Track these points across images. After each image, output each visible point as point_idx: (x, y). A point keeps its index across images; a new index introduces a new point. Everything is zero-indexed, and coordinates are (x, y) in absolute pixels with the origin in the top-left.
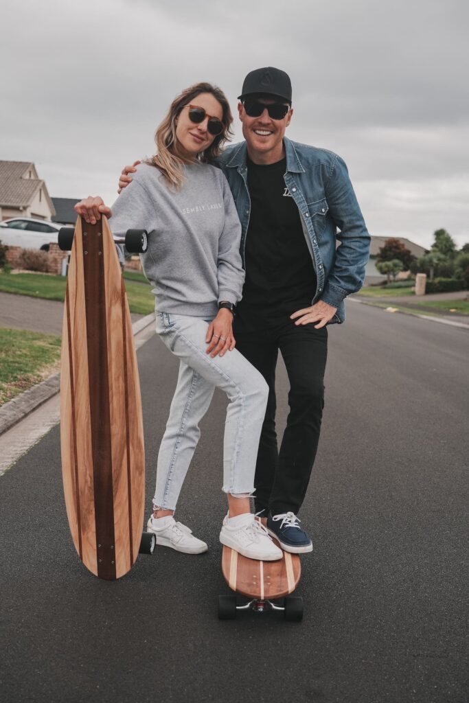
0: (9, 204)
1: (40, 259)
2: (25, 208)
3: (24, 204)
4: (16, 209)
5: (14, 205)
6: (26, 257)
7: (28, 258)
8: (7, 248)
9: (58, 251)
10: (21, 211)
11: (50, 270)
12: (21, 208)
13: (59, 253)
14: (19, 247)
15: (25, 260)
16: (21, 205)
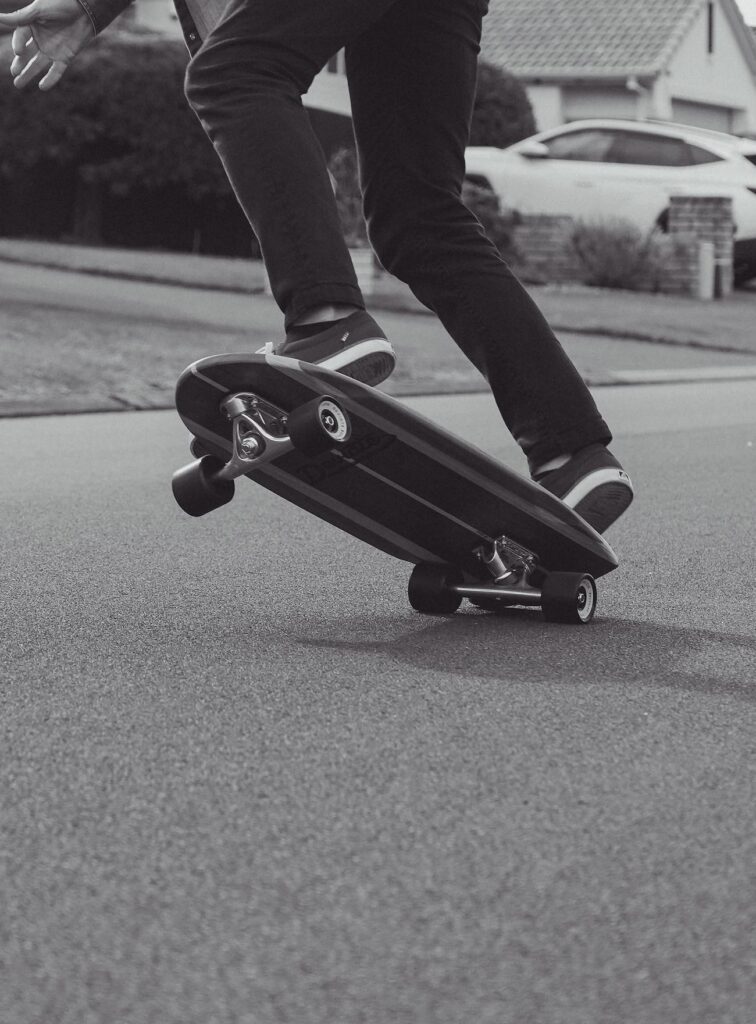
0: (589, 71)
1: (631, 249)
2: (647, 82)
3: (648, 69)
4: (614, 88)
5: (607, 71)
6: (583, 244)
7: (592, 248)
8: (516, 219)
9: (696, 224)
10: (633, 95)
11: (664, 285)
12: (632, 84)
13: (699, 230)
14: (568, 218)
15: (581, 254)
16: (630, 70)
